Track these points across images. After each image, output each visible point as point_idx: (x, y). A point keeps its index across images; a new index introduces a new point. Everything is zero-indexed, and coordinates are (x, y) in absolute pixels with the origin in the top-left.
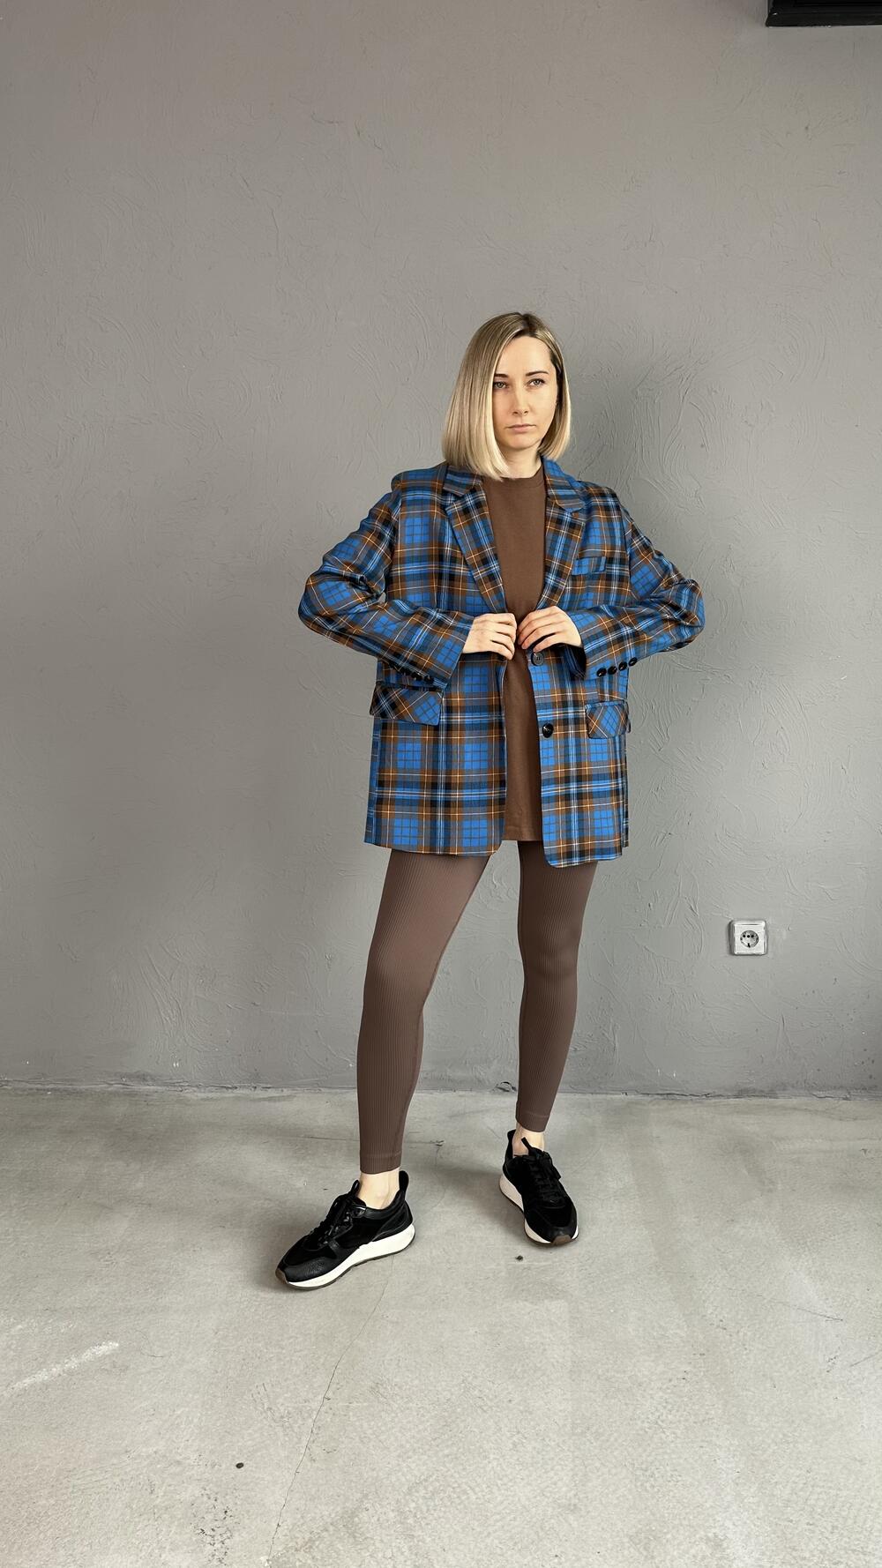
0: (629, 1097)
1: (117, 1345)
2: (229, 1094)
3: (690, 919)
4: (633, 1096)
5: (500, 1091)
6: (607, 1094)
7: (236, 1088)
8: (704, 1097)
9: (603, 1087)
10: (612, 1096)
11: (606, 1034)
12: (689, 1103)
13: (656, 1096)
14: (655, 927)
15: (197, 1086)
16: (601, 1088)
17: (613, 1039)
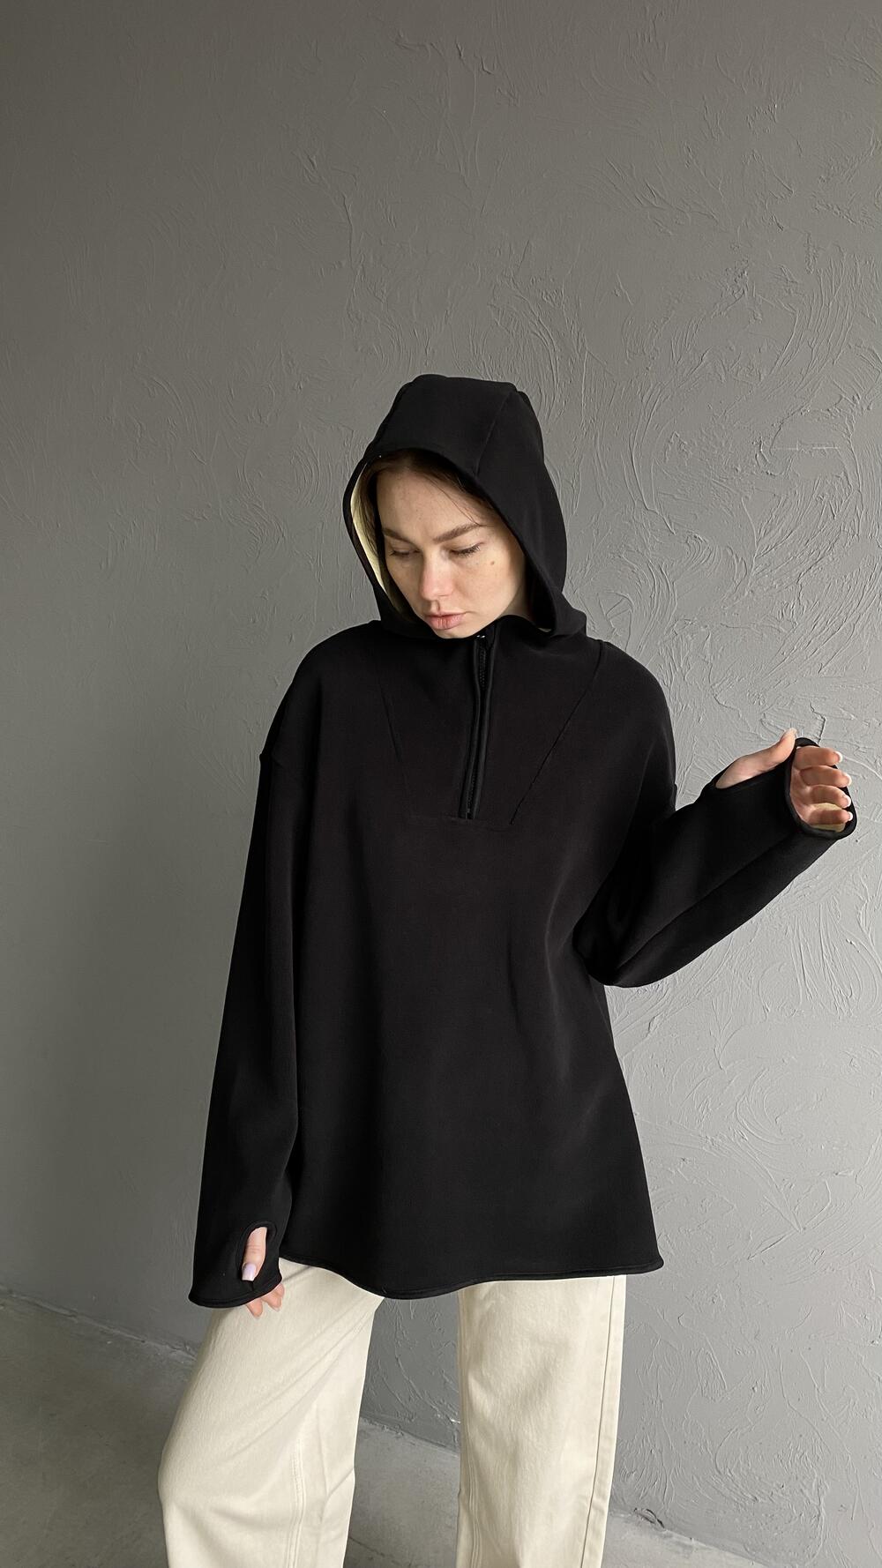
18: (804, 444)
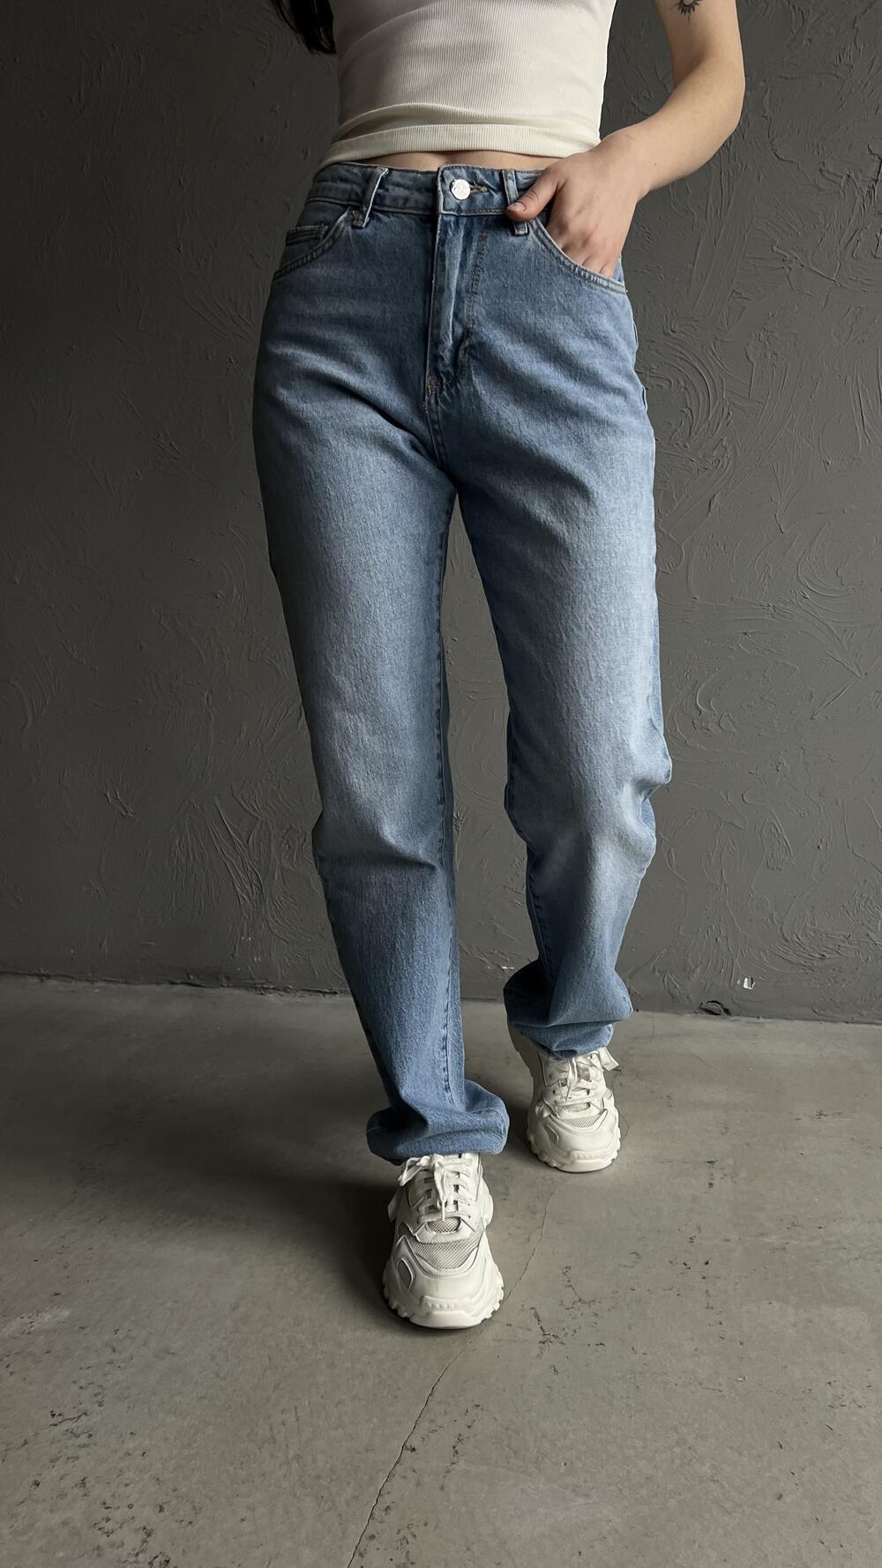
1: (67, 1313)
2: (328, 1000)
5: (705, 1015)
15: (285, 990)
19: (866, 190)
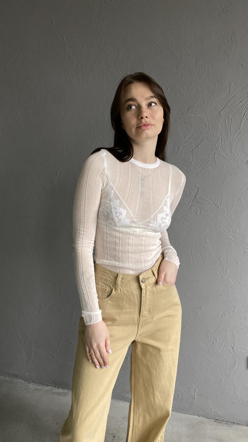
0: (200, 417)
2: (46, 388)
3: (231, 351)
4: (202, 417)
6: (190, 415)
7: (48, 385)
8: (233, 423)
9: (189, 412)
10: (192, 416)
11: (191, 392)
12: (226, 425)
13: (211, 419)
14: (215, 353)
15: (35, 382)
16: (188, 412)
17: (194, 394)
18: (195, 114)
19: (194, 196)
